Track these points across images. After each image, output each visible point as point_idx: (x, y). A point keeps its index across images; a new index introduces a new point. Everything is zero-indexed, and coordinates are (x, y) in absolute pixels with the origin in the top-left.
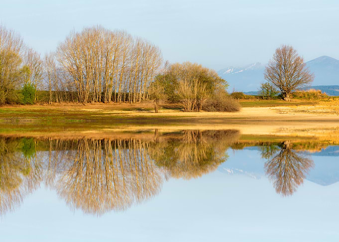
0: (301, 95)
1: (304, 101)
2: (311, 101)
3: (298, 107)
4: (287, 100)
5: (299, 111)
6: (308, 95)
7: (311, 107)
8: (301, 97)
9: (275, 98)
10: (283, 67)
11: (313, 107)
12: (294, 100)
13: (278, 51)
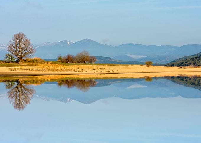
0: (29, 60)
1: (30, 64)
2: (34, 64)
3: (25, 67)
4: (20, 63)
5: (24, 70)
6: (33, 60)
7: (32, 67)
8: (29, 62)
9: (13, 62)
10: (18, 44)
11: (34, 67)
12: (24, 63)
13: (15, 36)
